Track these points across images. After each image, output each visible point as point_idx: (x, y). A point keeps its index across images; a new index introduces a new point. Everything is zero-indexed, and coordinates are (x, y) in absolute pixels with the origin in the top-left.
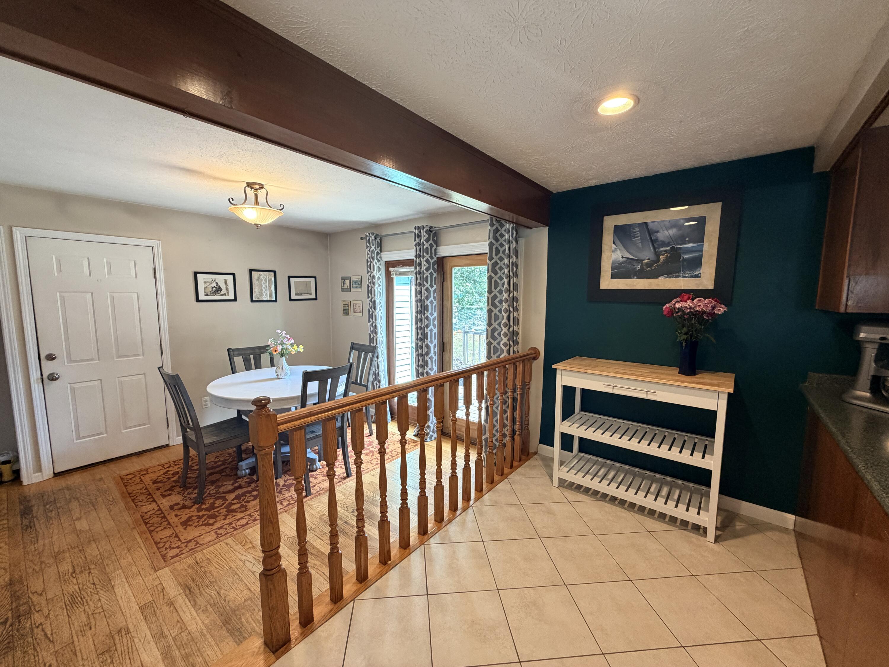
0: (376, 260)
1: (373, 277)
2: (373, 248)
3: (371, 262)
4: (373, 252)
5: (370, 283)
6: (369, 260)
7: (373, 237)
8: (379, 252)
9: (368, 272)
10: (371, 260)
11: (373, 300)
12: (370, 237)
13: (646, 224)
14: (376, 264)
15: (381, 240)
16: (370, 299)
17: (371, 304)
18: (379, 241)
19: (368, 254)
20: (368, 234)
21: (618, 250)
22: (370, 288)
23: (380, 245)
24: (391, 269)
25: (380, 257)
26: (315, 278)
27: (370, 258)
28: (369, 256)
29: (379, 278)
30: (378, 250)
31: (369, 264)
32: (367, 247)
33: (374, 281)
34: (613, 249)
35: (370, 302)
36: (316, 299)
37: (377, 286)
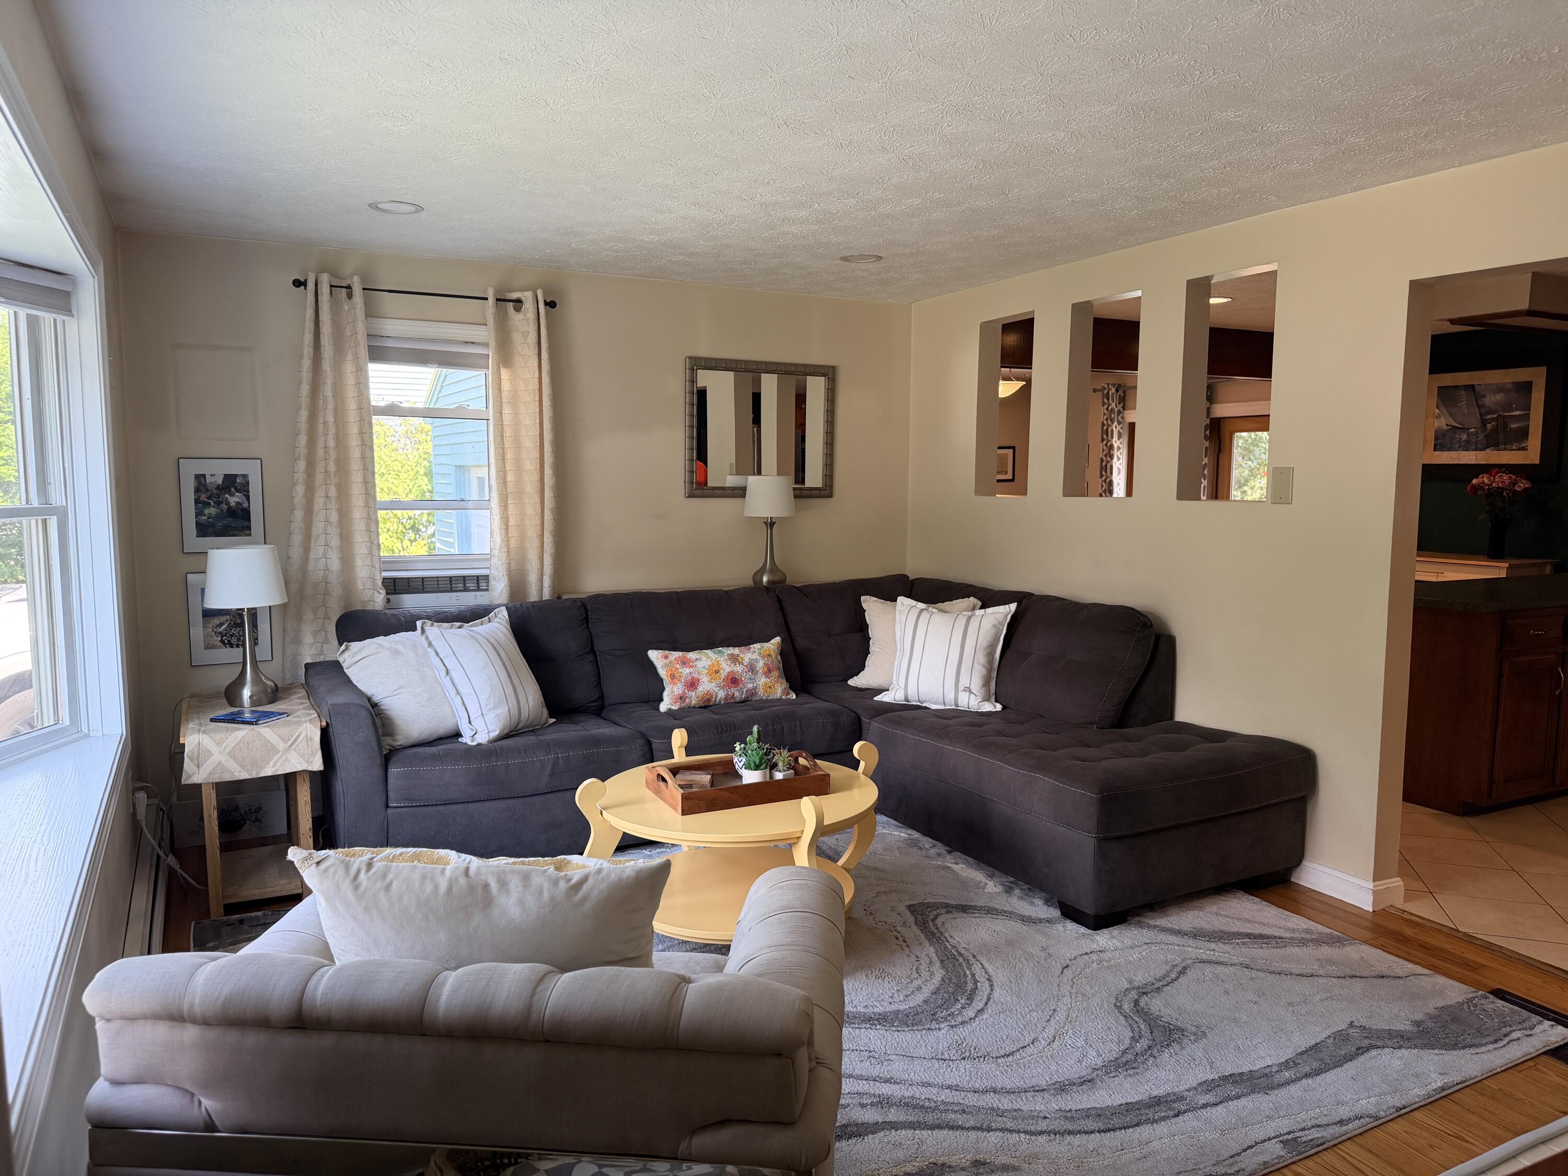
0: (1116, 423)
1: (1111, 447)
2: (1113, 405)
3: (1109, 426)
4: (1112, 411)
5: (1106, 456)
6: (1105, 422)
7: (1113, 390)
8: (1122, 410)
9: (1103, 440)
10: (1109, 422)
11: (1108, 480)
12: (1110, 389)
13: (1472, 386)
14: (1115, 428)
15: (1124, 392)
16: (1104, 478)
17: (1105, 486)
18: (1122, 395)
19: (1105, 414)
20: (1106, 386)
21: (1442, 416)
22: (1104, 464)
23: (1122, 400)
25: (1122, 418)
26: (1014, 448)
27: (1107, 420)
28: (1106, 417)
29: (1119, 448)
30: (1120, 407)
31: (1105, 428)
32: (1104, 404)
33: (1112, 452)
34: (1436, 414)
35: (1104, 484)
36: (1013, 480)
37: (1115, 459)
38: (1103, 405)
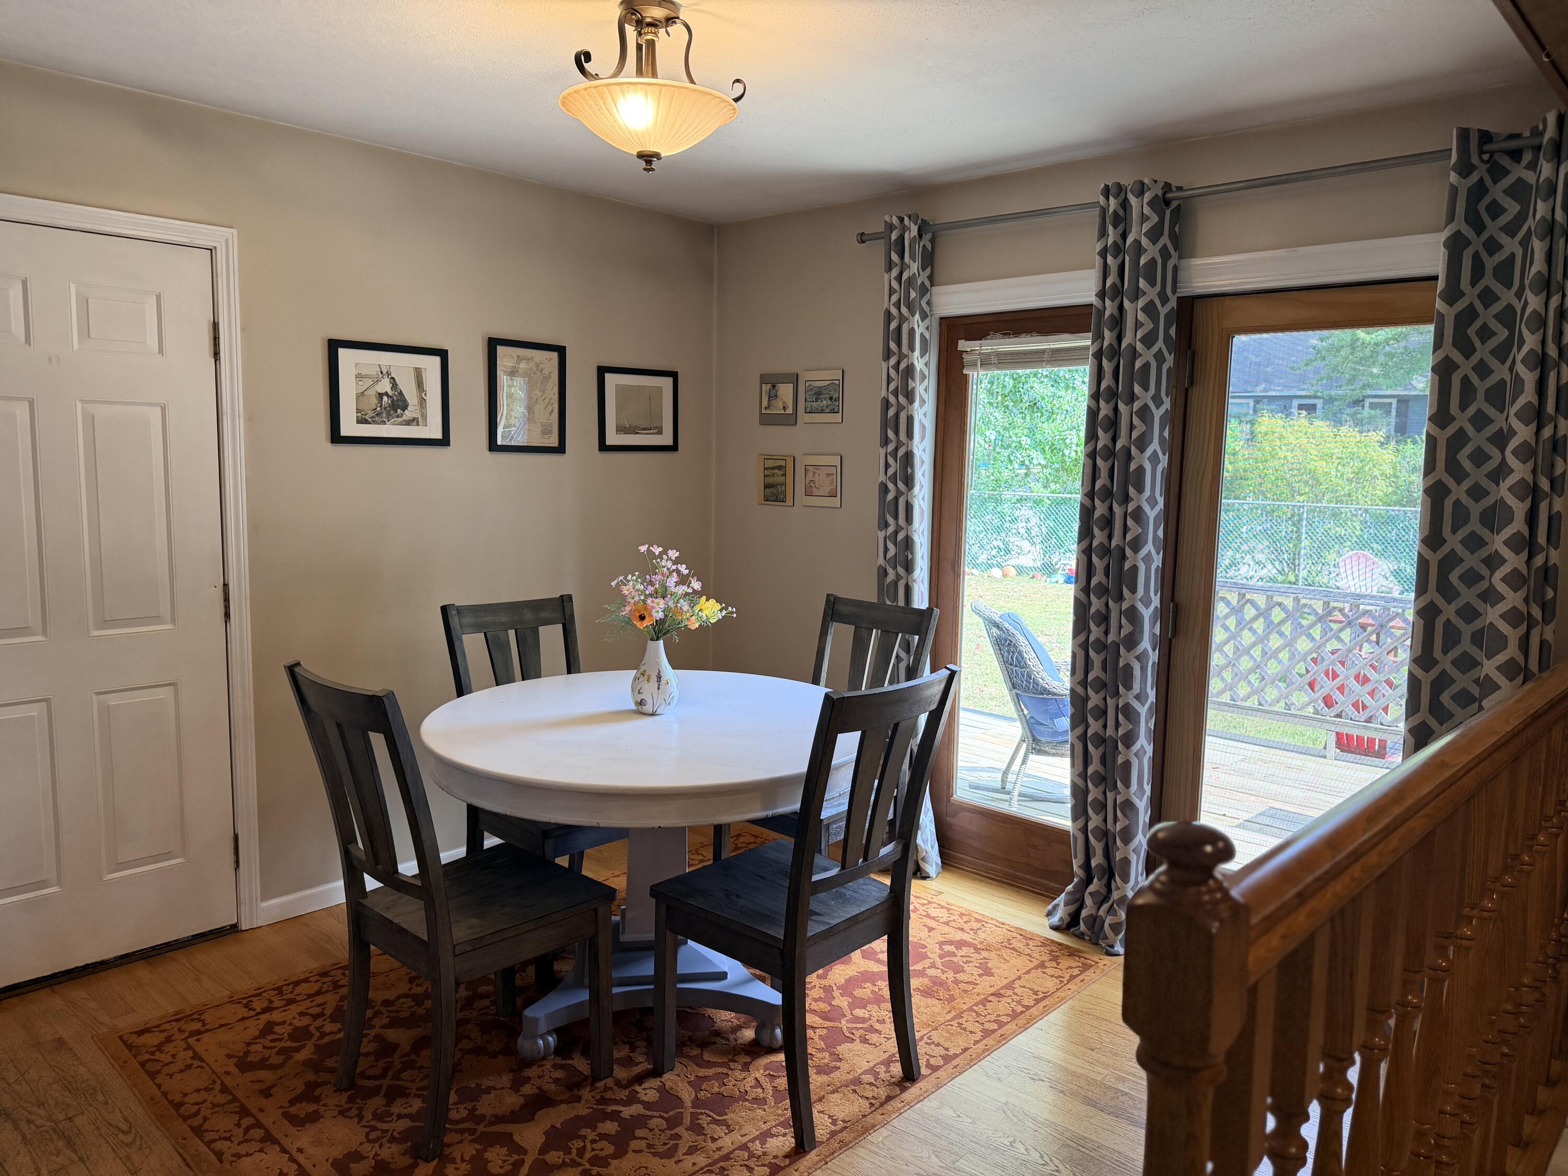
0: (917, 316)
1: (907, 372)
2: (912, 269)
3: (903, 319)
4: (909, 283)
5: (896, 393)
6: (894, 311)
7: (911, 233)
8: (928, 284)
9: (888, 355)
10: (904, 310)
11: (901, 453)
12: (904, 229)
14: (916, 327)
15: (932, 241)
16: (891, 447)
17: (894, 467)
18: (929, 246)
19: (892, 291)
20: (895, 221)
22: (891, 412)
23: (929, 260)
24: (963, 345)
25: (929, 303)
26: (674, 375)
27: (898, 305)
28: (894, 298)
29: (923, 377)
30: (923, 278)
31: (893, 325)
32: (890, 266)
33: (911, 384)
35: (891, 460)
36: (674, 448)
37: (917, 404)
38: (889, 269)
